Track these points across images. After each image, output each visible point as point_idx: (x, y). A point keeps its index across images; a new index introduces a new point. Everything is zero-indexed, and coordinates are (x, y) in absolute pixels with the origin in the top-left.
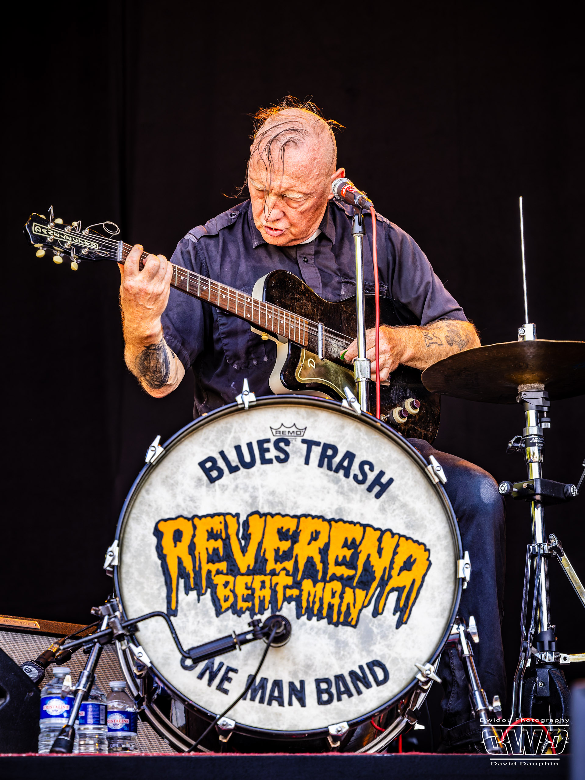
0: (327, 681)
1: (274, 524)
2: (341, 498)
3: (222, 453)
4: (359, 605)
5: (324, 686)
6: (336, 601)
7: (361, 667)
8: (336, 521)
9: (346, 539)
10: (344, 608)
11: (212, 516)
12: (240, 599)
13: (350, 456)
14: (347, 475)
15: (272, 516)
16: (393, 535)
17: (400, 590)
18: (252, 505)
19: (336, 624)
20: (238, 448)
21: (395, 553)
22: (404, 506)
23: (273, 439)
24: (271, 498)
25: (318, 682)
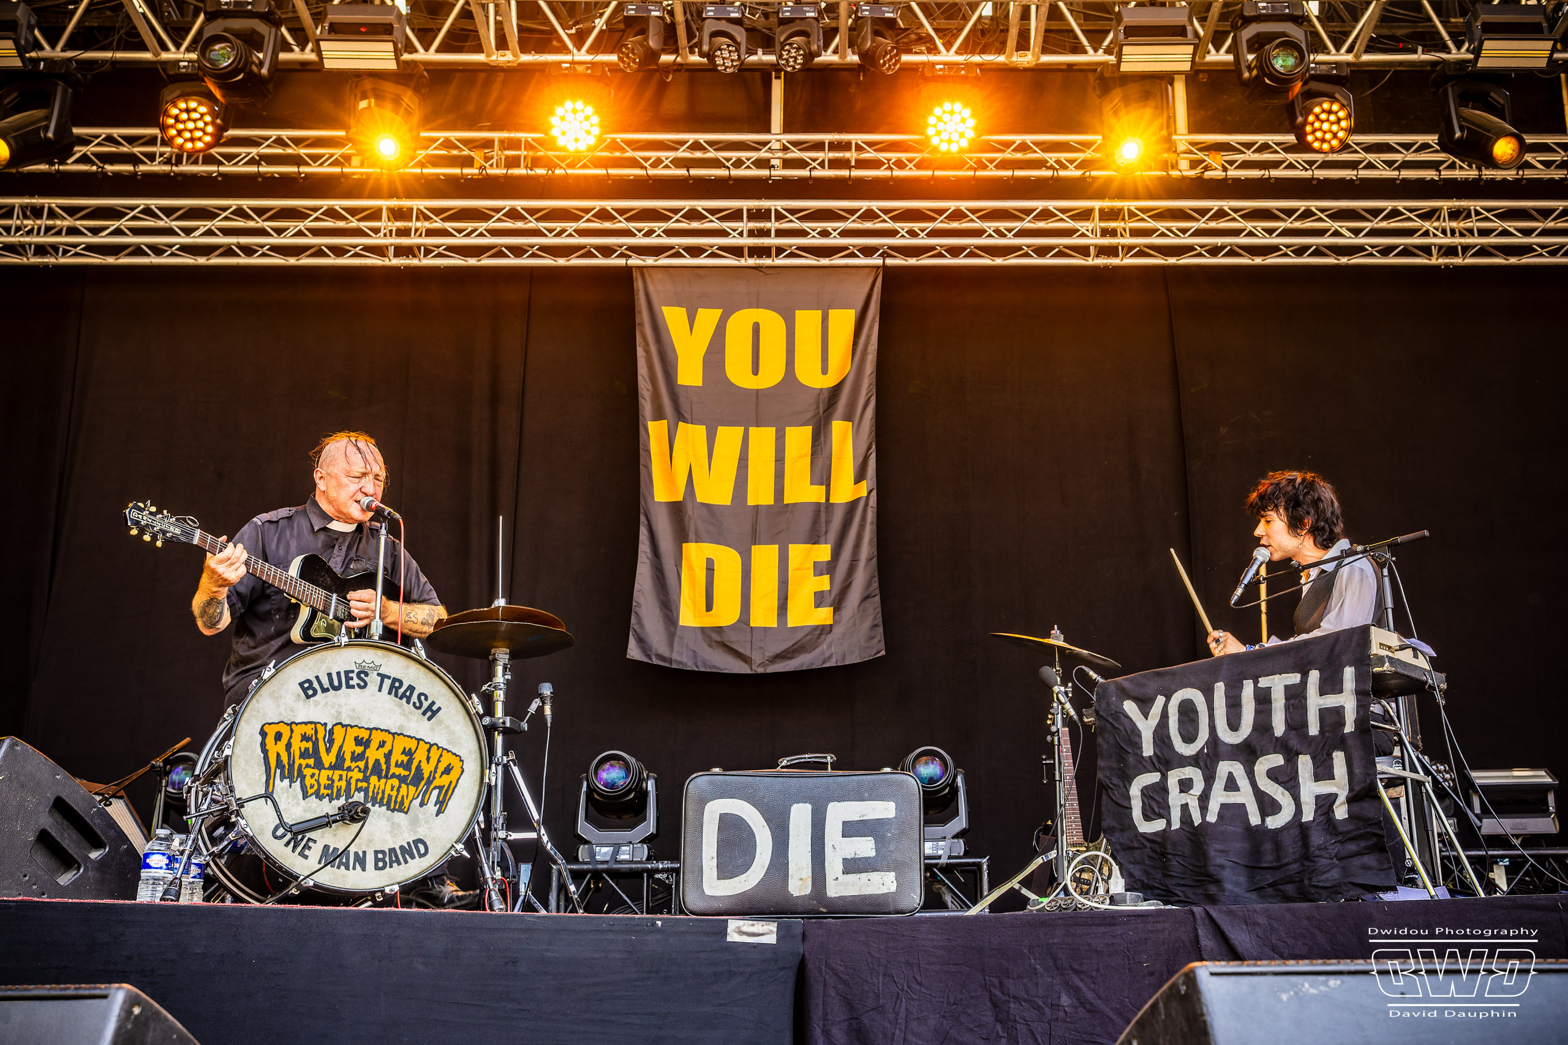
0: (383, 852)
1: (352, 733)
2: (403, 718)
3: (317, 678)
4: (410, 798)
5: (380, 856)
6: (394, 793)
7: (408, 843)
8: (399, 735)
9: (405, 748)
10: (399, 799)
11: (306, 723)
12: (322, 787)
13: (411, 688)
14: (408, 702)
15: (352, 727)
16: (438, 748)
17: (440, 788)
18: (336, 718)
19: (393, 811)
20: (330, 675)
21: (439, 761)
22: (447, 727)
23: (356, 671)
24: (351, 714)
25: (376, 852)
